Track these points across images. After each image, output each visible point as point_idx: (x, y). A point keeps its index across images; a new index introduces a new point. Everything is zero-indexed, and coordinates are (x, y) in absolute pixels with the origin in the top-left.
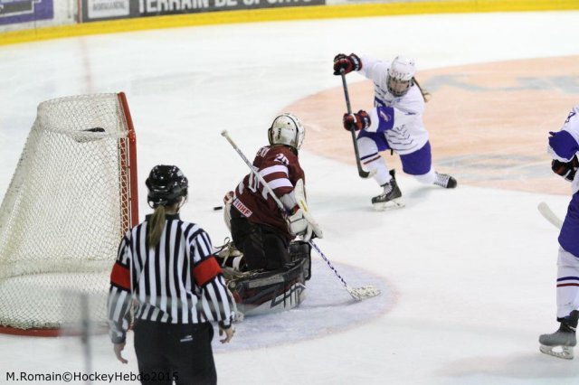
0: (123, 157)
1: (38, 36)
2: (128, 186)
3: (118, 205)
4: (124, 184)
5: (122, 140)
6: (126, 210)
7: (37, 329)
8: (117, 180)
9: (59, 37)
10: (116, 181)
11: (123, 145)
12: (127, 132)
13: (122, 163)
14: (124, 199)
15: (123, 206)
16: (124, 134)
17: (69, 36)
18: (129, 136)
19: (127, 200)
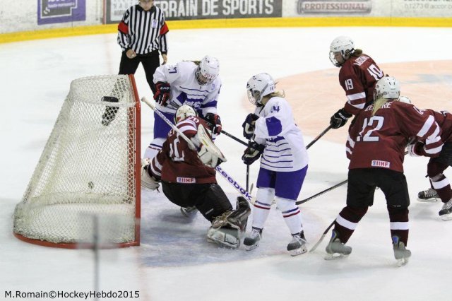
0: (131, 121)
1: (74, 32)
2: (134, 142)
3: (126, 156)
4: (131, 141)
5: (130, 109)
6: (132, 160)
7: (65, 243)
8: (126, 137)
9: (89, 34)
10: (125, 139)
11: (132, 113)
12: (134, 103)
13: (130, 125)
14: (130, 152)
15: (130, 157)
16: (132, 104)
17: (96, 33)
18: (136, 106)
19: (133, 152)
